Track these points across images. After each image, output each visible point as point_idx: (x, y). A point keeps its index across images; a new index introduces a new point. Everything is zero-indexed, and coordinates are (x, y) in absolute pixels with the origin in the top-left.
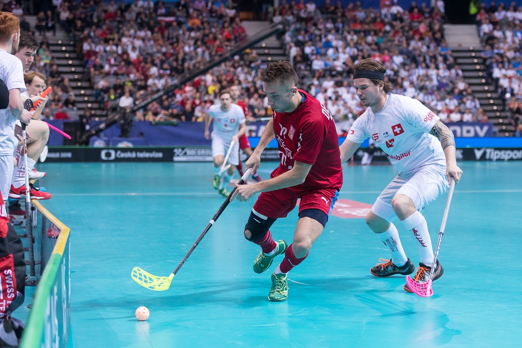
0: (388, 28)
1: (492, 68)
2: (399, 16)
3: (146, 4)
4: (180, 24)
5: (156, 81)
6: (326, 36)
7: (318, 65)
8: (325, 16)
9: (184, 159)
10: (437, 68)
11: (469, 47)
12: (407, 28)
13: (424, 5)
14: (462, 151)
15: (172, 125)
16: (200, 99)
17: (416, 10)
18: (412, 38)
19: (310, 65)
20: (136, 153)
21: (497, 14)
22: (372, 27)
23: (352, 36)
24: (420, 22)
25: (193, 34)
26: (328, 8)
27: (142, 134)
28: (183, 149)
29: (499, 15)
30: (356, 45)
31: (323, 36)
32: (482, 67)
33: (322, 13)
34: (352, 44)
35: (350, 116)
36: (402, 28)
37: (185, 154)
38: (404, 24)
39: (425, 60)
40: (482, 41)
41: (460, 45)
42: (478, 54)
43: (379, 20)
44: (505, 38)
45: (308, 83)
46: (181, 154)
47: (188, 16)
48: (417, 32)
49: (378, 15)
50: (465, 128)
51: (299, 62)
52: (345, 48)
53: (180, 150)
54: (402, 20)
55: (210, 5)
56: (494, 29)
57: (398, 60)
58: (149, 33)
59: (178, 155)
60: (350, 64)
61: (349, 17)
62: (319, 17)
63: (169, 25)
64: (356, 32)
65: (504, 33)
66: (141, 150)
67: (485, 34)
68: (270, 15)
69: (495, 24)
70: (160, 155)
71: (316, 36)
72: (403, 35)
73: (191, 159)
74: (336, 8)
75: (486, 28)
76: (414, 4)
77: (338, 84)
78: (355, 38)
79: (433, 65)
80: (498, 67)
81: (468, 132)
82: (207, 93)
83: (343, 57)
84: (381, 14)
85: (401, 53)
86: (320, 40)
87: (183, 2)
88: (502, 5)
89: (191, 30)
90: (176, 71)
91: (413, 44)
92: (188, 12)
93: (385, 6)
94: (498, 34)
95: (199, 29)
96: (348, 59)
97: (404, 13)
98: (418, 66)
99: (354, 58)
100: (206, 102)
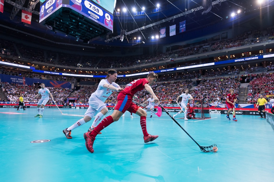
0: (24, 88)
7: (9, 92)
10: (34, 94)
13: (31, 85)
19: (7, 93)
22: (21, 87)
26: (12, 84)
39: (31, 93)
45: (7, 95)
51: (5, 92)
52: (15, 90)
54: (27, 87)
57: (26, 93)
61: (16, 86)
62: (10, 85)
64: (18, 88)
72: (27, 89)
74: (14, 84)
76: (29, 85)
77: (13, 96)
79: (33, 94)
84: (23, 86)
85: (26, 92)
86: (10, 89)
93: (24, 84)
98: (30, 94)
99: (17, 92)
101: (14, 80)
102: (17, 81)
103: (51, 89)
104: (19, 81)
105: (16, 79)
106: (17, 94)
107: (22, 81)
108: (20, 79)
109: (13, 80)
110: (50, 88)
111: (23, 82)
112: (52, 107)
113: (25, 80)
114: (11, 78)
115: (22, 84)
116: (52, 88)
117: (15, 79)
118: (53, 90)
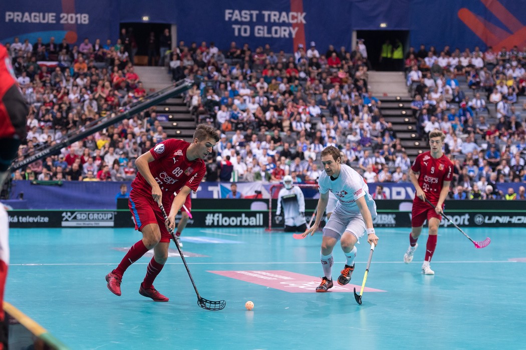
0: (302, 75)
1: (423, 121)
2: (315, 60)
3: (23, 47)
4: (63, 69)
5: (37, 135)
6: (231, 83)
7: (223, 116)
8: (229, 61)
9: (74, 224)
10: (361, 119)
11: (396, 97)
12: (324, 75)
13: (343, 49)
14: (394, 216)
15: (57, 184)
16: (89, 155)
17: (334, 54)
18: (331, 86)
19: (215, 117)
20: (18, 217)
21: (426, 59)
22: (285, 73)
23: (262, 84)
24: (339, 68)
25: (79, 81)
26: (235, 52)
27: (22, 196)
28: (72, 213)
29: (429, 61)
30: (266, 94)
31: (228, 84)
32: (412, 120)
33: (227, 57)
34: (261, 92)
35: (263, 174)
36: (319, 74)
37: (75, 218)
38: (320, 70)
39: (345, 110)
40: (410, 91)
41: (385, 95)
42: (406, 105)
43: (291, 65)
44: (436, 85)
46: (70, 219)
47: (73, 60)
48: (335, 79)
49: (291, 59)
50: (395, 190)
51: (202, 113)
52: (253, 97)
53: (69, 214)
54: (318, 66)
55: (97, 48)
56: (424, 76)
57: (315, 111)
58: (27, 80)
59: (67, 220)
60: (260, 116)
61: (258, 62)
62: (224, 63)
63: (51, 70)
64: (268, 80)
65: (435, 81)
66: (24, 214)
67: (414, 82)
68: (167, 60)
69: (425, 71)
70: (46, 220)
71: (220, 83)
72: (320, 82)
73: (82, 224)
74: (243, 52)
75: (415, 75)
76: (331, 47)
78: (266, 85)
79: (355, 118)
80: (429, 120)
81: (399, 193)
82: (96, 147)
83: (253, 107)
84: (294, 58)
85: (320, 103)
86: (226, 88)
87: (65, 45)
88: (432, 49)
89: (76, 76)
90: (60, 123)
91: (332, 92)
92: (72, 56)
93: (299, 49)
94: (429, 82)
95: (85, 75)
96: (257, 109)
97: (320, 58)
98: (340, 117)
99: (265, 109)
100: (94, 159)
101: (242, 23)
102: (261, 32)
103: (471, 65)
104: (270, 25)
105: (255, 13)
106: (270, 125)
107: (284, 24)
108: (274, 16)
109: (236, 27)
110: (465, 62)
111: (294, 32)
112: (490, 216)
113: (301, 18)
114: (227, 14)
115: (287, 45)
116: (478, 62)
117: (245, 15)
118: (482, 73)
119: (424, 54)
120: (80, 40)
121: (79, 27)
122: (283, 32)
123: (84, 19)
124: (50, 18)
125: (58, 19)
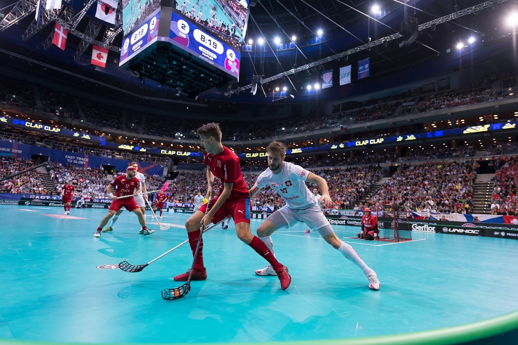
0: (85, 173)
4: (10, 164)
6: (64, 173)
7: (60, 180)
8: (65, 167)
9: (4, 203)
10: (100, 184)
13: (98, 168)
16: (14, 186)
18: (93, 176)
22: (81, 172)
23: (74, 174)
26: (67, 166)
30: (75, 176)
34: (73, 176)
36: (90, 173)
39: (96, 182)
41: (107, 180)
43: (83, 170)
45: (56, 185)
50: (106, 201)
51: (54, 179)
54: (90, 171)
55: (23, 160)
57: (88, 181)
61: (73, 169)
62: (63, 167)
63: (6, 163)
68: (46, 165)
71: (61, 172)
74: (69, 166)
76: (94, 168)
79: (98, 184)
82: (17, 185)
85: (89, 180)
87: (12, 158)
89: (14, 166)
91: (93, 178)
92: (14, 161)
93: (85, 167)
95: (17, 166)
98: (94, 184)
100: (16, 187)
101: (70, 159)
102: (75, 162)
104: (78, 161)
105: (74, 157)
107: (82, 161)
108: (80, 158)
109: (68, 160)
111: (85, 163)
113: (87, 160)
114: (66, 156)
115: (83, 166)
117: (72, 157)
119: (118, 172)
120: (18, 157)
121: (18, 154)
122: (82, 163)
123: (20, 152)
124: (8, 150)
125: (11, 150)
